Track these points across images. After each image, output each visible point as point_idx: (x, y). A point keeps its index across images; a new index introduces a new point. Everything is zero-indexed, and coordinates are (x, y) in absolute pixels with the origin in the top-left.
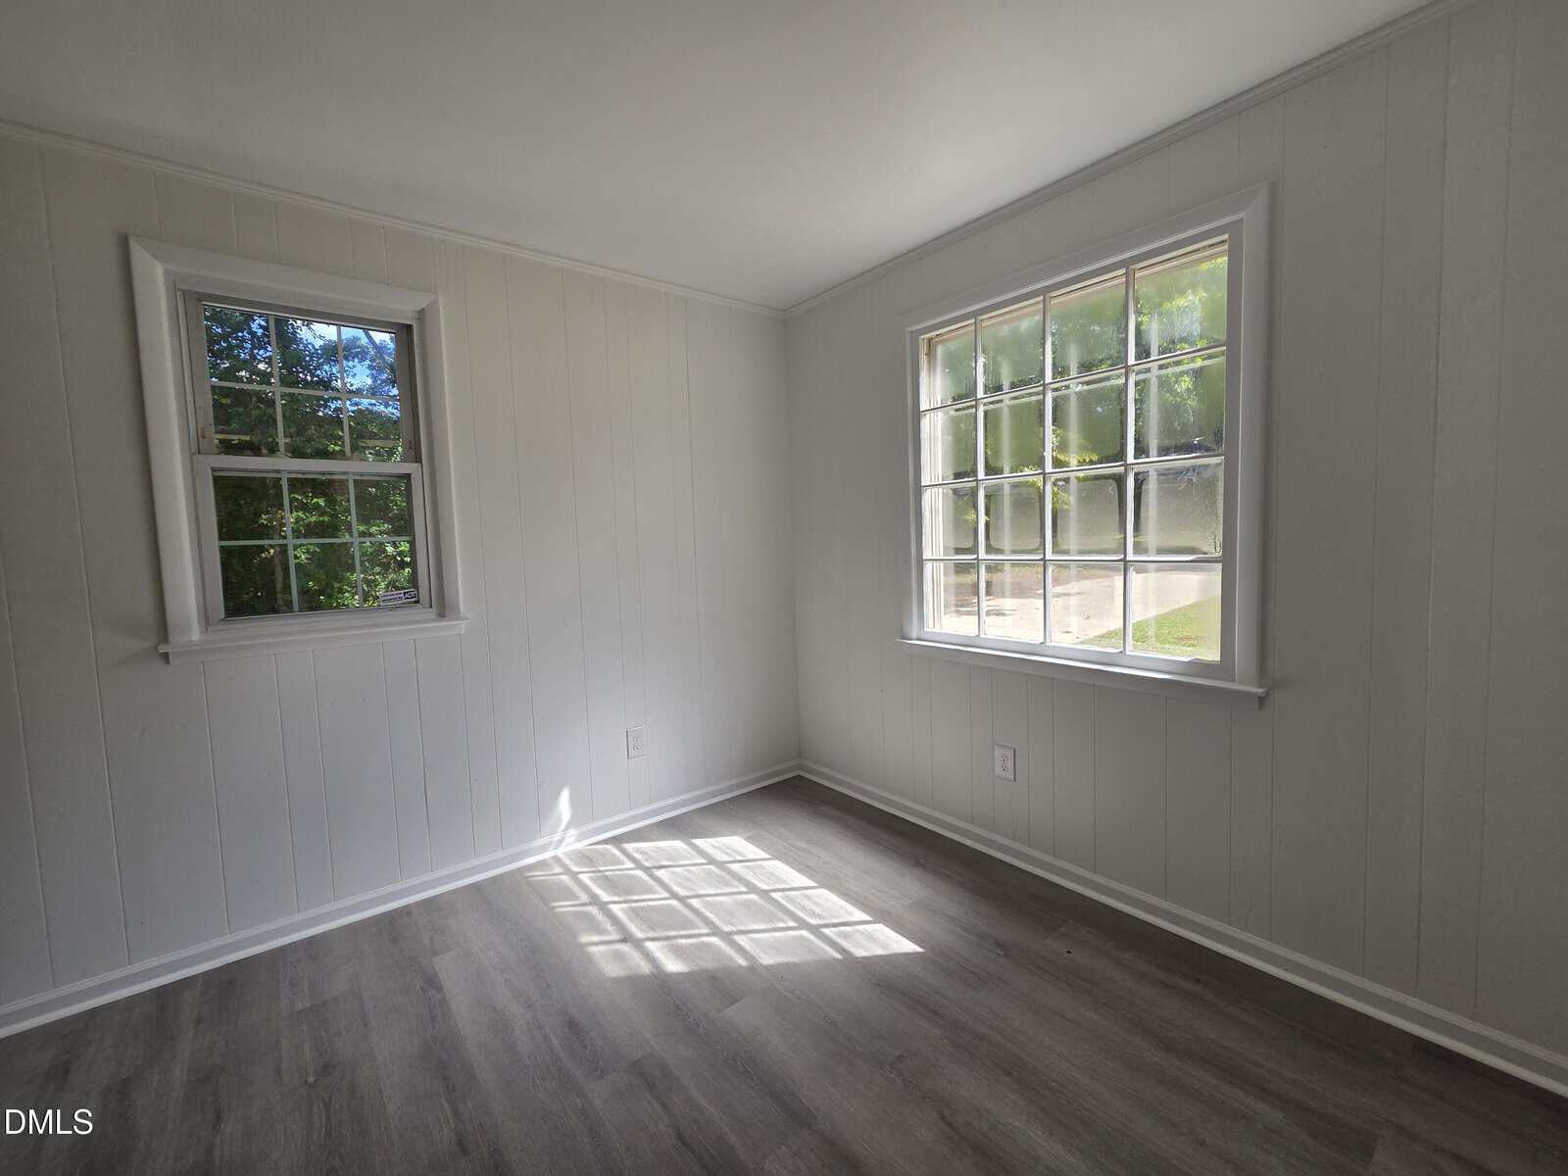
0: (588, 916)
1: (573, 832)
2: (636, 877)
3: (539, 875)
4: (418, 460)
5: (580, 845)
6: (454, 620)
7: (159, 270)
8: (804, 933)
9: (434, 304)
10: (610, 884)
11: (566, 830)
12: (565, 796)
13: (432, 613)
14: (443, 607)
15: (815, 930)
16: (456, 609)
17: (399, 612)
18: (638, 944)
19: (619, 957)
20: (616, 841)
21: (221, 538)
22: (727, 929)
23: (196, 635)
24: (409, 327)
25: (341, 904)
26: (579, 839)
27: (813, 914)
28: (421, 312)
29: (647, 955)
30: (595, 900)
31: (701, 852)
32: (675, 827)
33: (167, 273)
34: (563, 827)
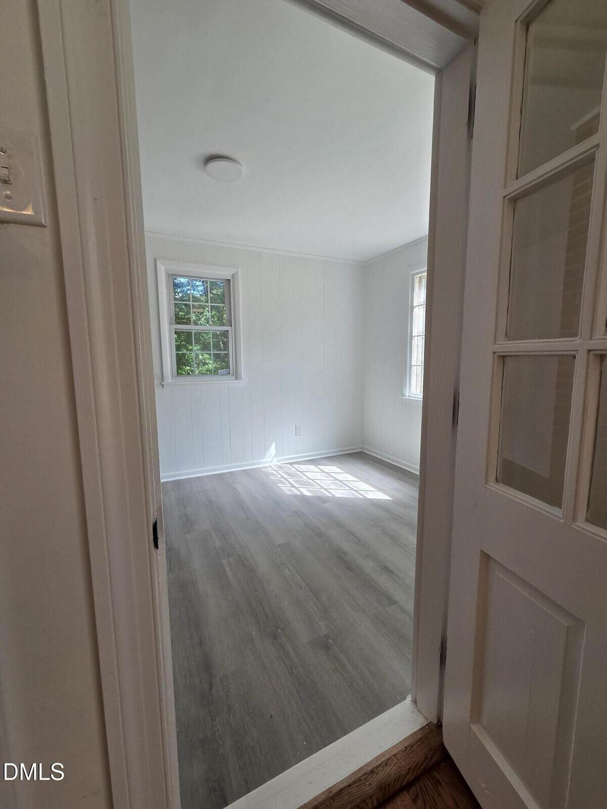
0: (281, 481)
1: (275, 459)
2: (297, 474)
3: (264, 470)
4: (231, 326)
5: (278, 464)
6: (240, 380)
7: (163, 268)
8: (352, 491)
9: (237, 272)
10: (289, 474)
11: (274, 457)
12: (273, 445)
13: (233, 378)
14: (237, 376)
15: (356, 491)
16: (241, 377)
17: (223, 376)
18: (296, 488)
19: (291, 490)
20: (291, 464)
21: (176, 351)
22: (326, 488)
23: (170, 380)
24: (229, 280)
25: (205, 469)
26: (278, 462)
27: (357, 487)
28: (233, 275)
29: (299, 491)
30: (283, 477)
31: (320, 469)
32: (311, 462)
33: (165, 268)
34: (272, 457)
